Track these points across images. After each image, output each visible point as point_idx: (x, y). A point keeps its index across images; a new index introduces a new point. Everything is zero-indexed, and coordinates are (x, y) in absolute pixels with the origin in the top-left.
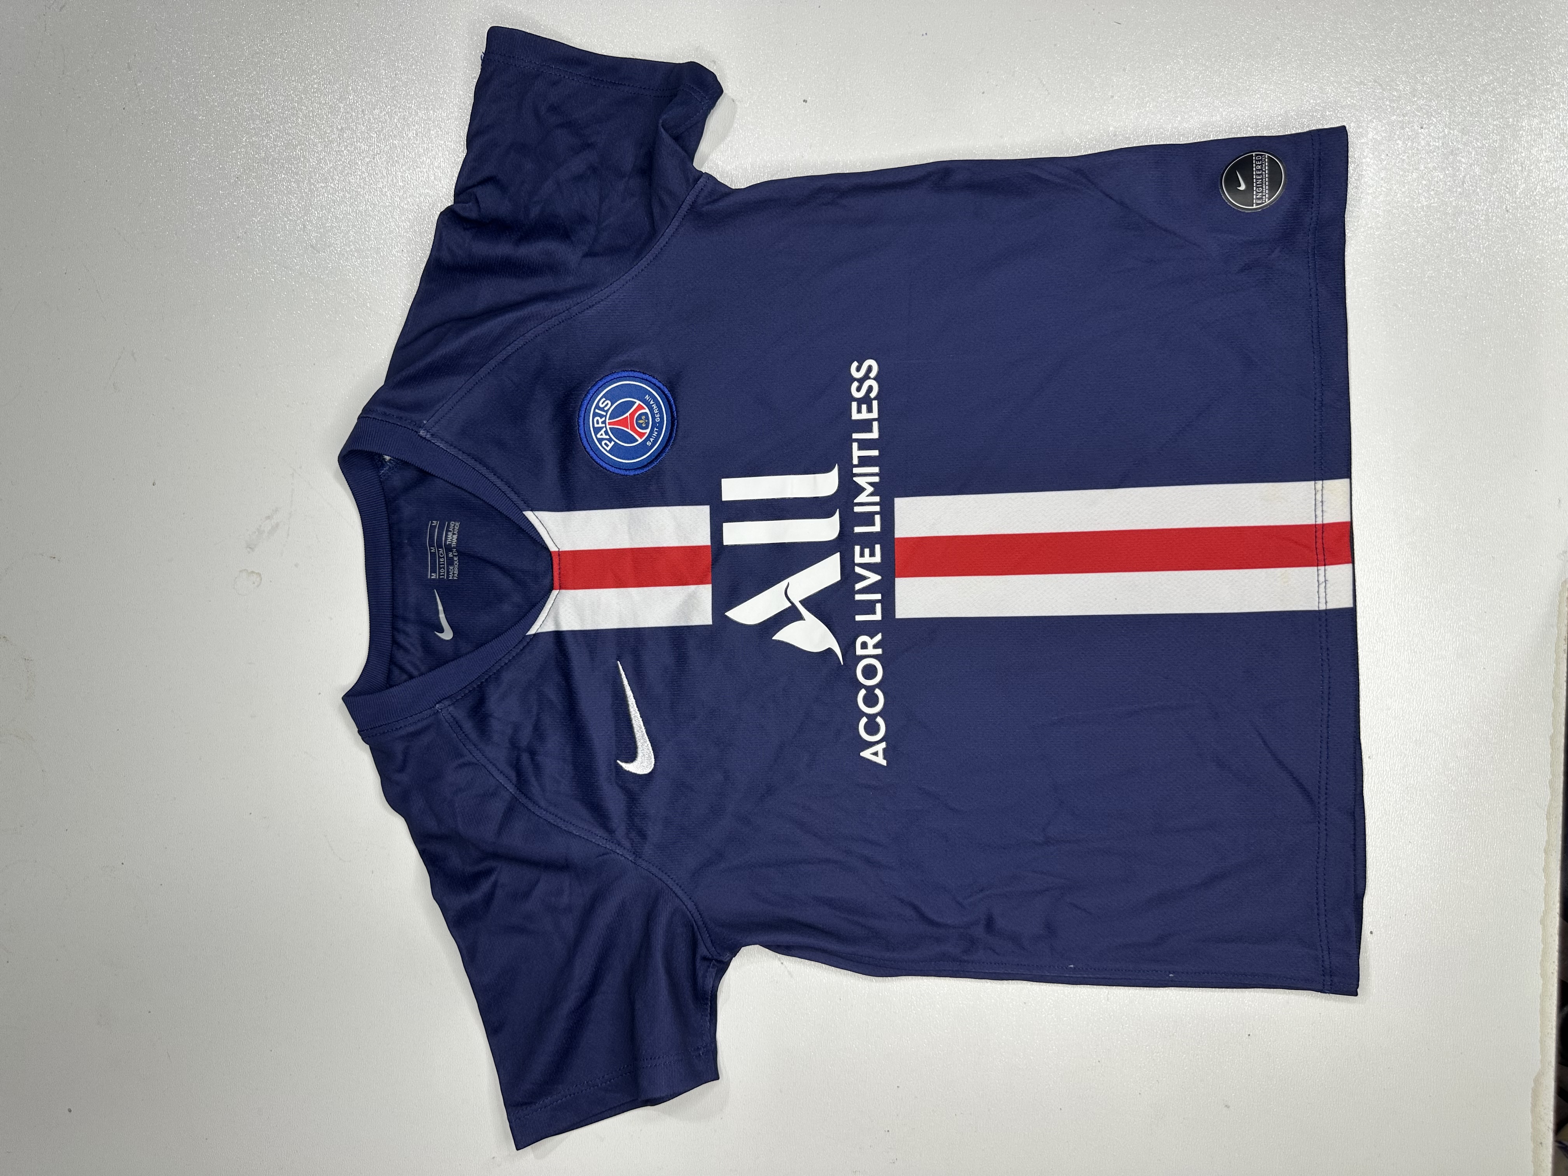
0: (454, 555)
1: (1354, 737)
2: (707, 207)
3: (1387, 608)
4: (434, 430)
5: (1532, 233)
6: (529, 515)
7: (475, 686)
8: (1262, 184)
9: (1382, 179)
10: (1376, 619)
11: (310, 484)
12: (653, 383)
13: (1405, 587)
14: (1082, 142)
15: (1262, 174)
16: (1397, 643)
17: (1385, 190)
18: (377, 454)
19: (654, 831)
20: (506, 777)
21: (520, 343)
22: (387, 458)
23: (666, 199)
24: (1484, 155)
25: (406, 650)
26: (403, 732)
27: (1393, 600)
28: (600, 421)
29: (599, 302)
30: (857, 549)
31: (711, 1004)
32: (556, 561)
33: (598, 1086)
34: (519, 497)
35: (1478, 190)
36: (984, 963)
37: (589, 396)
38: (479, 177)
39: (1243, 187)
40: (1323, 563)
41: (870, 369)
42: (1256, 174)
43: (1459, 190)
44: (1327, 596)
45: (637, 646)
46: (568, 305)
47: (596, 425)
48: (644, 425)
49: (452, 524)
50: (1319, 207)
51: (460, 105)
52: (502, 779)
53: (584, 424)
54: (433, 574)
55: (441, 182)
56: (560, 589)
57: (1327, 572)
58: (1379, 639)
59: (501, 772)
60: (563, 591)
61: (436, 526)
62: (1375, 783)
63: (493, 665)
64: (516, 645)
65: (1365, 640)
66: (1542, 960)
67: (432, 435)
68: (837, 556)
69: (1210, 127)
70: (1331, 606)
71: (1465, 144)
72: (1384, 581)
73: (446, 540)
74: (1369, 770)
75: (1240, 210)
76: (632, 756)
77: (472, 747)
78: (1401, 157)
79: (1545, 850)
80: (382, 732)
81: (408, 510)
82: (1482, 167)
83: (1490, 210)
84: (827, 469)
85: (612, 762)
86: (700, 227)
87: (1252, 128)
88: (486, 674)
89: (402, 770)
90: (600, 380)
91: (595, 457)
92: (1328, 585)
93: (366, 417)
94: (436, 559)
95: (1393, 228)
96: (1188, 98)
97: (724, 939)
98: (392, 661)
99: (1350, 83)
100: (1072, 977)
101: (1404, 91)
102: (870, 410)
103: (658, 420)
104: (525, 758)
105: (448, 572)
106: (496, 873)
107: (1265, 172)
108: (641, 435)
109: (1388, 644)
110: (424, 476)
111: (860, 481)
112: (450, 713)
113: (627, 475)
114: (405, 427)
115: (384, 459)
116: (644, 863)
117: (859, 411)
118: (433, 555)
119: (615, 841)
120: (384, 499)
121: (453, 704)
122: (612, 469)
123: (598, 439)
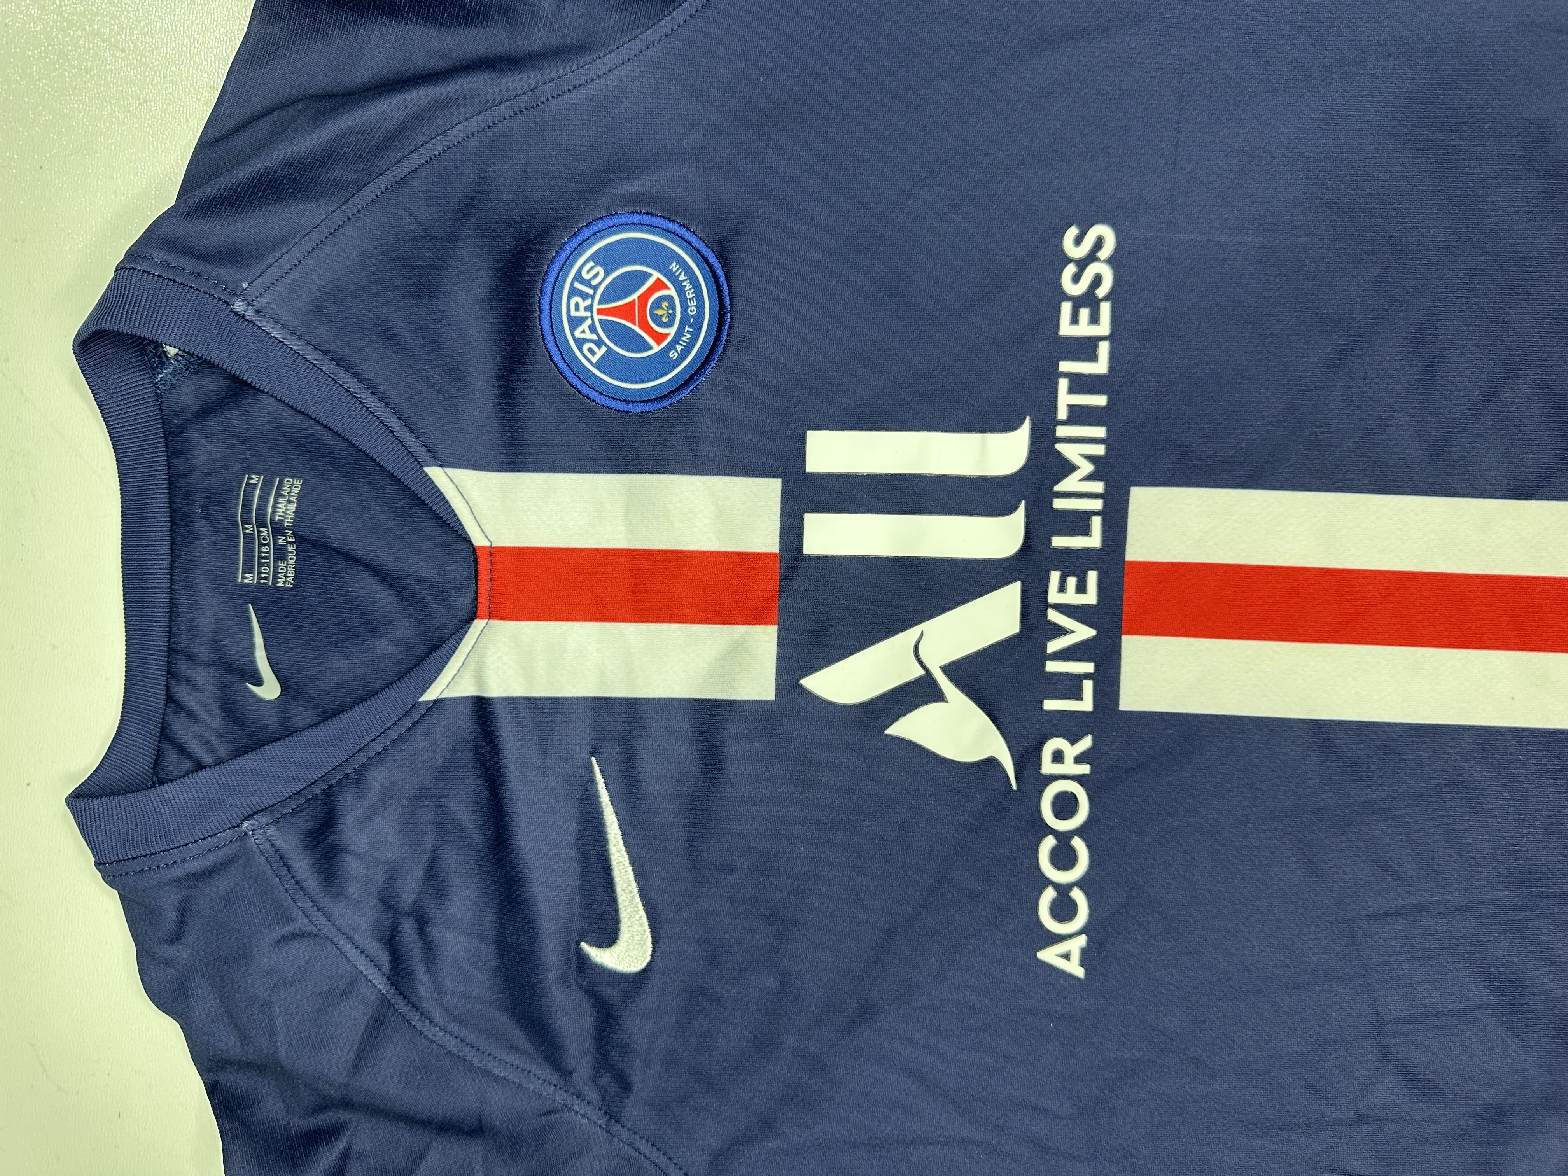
0: (288, 542)
4: (262, 302)
6: (435, 473)
7: (318, 791)
12: (686, 241)
18: (152, 342)
19: (646, 1078)
20: (372, 961)
21: (435, 147)
22: (172, 351)
25: (192, 716)
26: (178, 872)
28: (583, 304)
29: (592, 80)
30: (1055, 576)
32: (484, 564)
34: (417, 438)
37: (563, 256)
41: (1099, 243)
45: (630, 734)
46: (533, 82)
47: (574, 313)
48: (665, 320)
49: (288, 482)
52: (363, 965)
53: (551, 307)
54: (247, 575)
56: (488, 618)
59: (362, 952)
60: (492, 622)
61: (256, 485)
63: (354, 754)
64: (400, 719)
67: (258, 311)
68: (1017, 586)
73: (274, 512)
76: (609, 938)
77: (308, 905)
80: (138, 869)
81: (205, 451)
84: (1010, 426)
85: (573, 945)
88: (341, 771)
89: (175, 938)
90: (586, 226)
91: (568, 373)
93: (130, 269)
94: (254, 547)
98: (165, 735)
102: (1094, 319)
103: (693, 311)
104: (408, 927)
105: (276, 573)
106: (348, 1133)
108: (659, 338)
110: (239, 389)
111: (1070, 451)
112: (268, 840)
113: (628, 412)
114: (206, 293)
115: (165, 353)
116: (623, 1132)
117: (1075, 320)
118: (249, 538)
119: (572, 1090)
120: (163, 428)
121: (276, 822)
122: (601, 399)
123: (576, 340)
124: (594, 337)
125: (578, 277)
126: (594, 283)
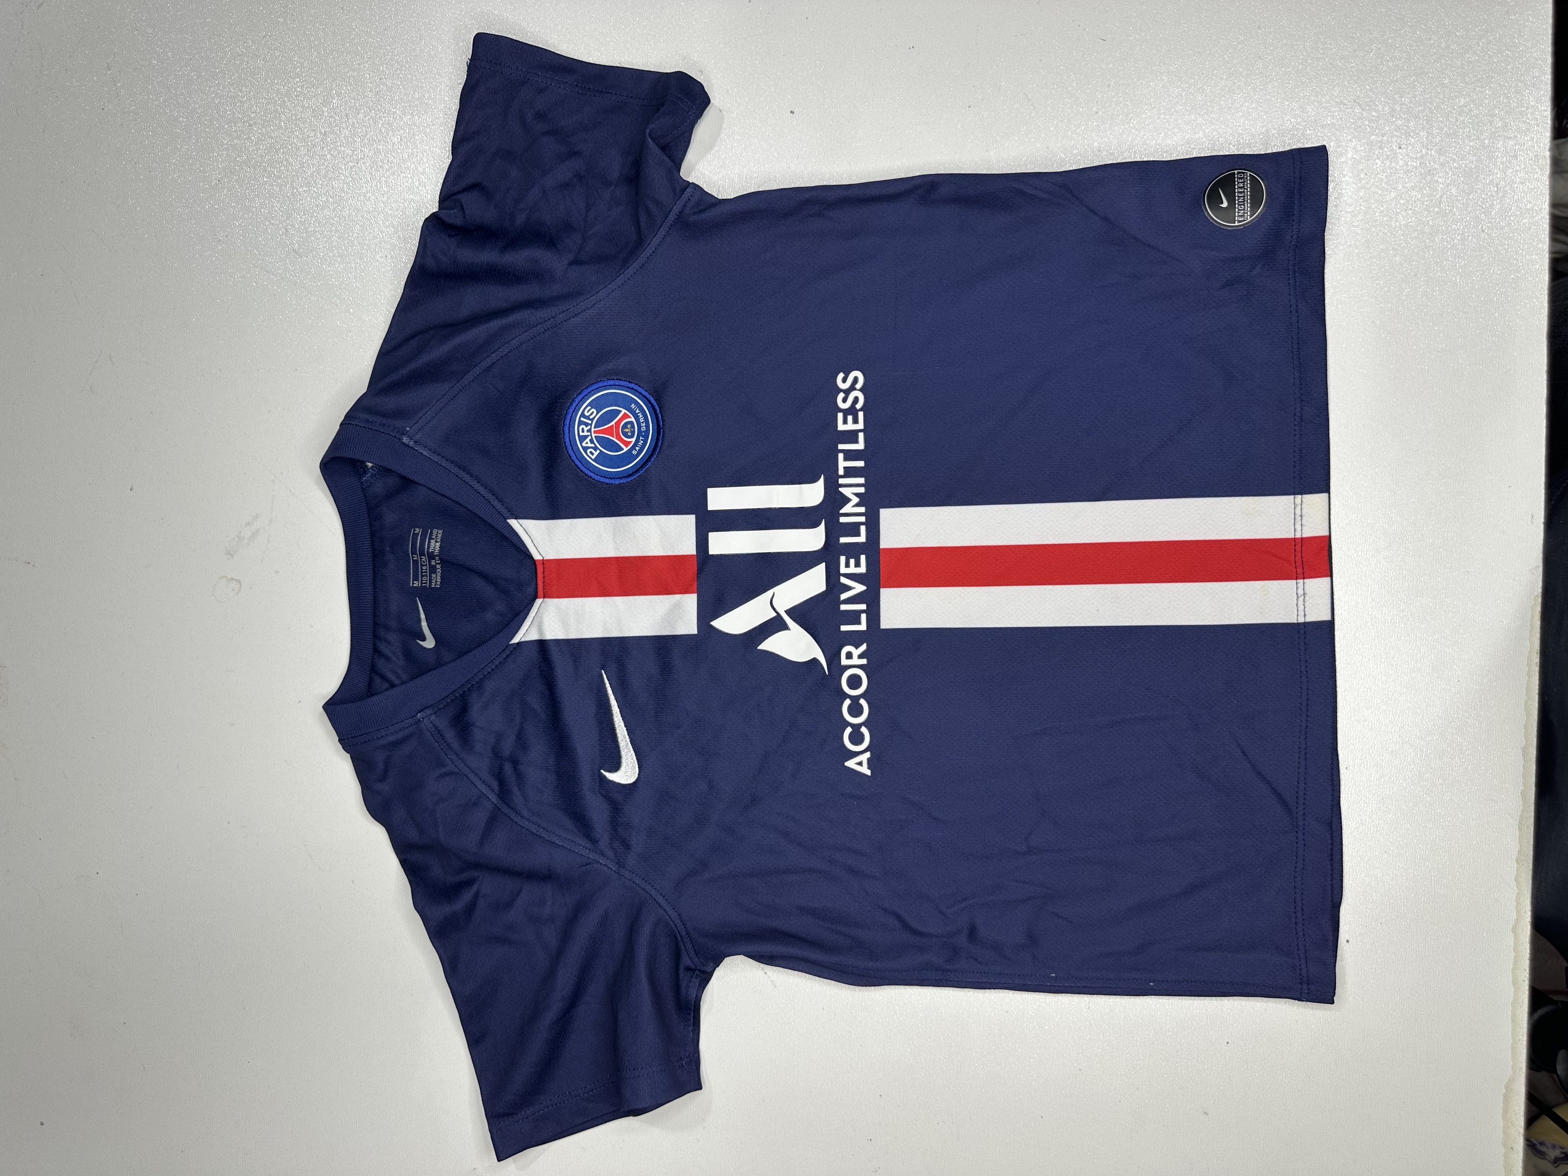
0: (436, 563)
1: (1332, 748)
2: (694, 217)
3: (1365, 621)
4: (418, 437)
5: (1507, 252)
6: (513, 523)
7: (458, 695)
8: (1244, 202)
9: (1361, 198)
10: (1353, 632)
11: (290, 491)
12: (638, 392)
13: (1382, 600)
14: (1066, 157)
15: (1244, 192)
16: (1374, 656)
17: (1364, 209)
18: (358, 461)
19: (638, 841)
20: (489, 787)
21: (505, 350)
22: (370, 465)
23: (653, 208)
24: (1460, 175)
25: (388, 659)
26: (384, 741)
27: (1370, 613)
28: (586, 429)
29: (585, 310)
30: (843, 559)
31: (694, 1014)
32: (540, 569)
33: (580, 1096)
34: (502, 504)
35: (1455, 210)
36: (966, 972)
37: (574, 405)
38: (463, 184)
39: (1225, 204)
40: (1302, 576)
41: (856, 380)
42: (1239, 192)
43: (1436, 209)
44: (1306, 609)
45: (622, 655)
46: (553, 314)
47: (581, 434)
48: (629, 434)
49: (435, 531)
50: (1299, 225)
51: (445, 111)
52: (484, 789)
53: (569, 432)
54: (415, 582)
55: (425, 188)
56: (544, 598)
57: (1305, 585)
58: (1357, 651)
59: (483, 782)
60: (548, 600)
61: (418, 534)
62: (1351, 794)
63: (476, 674)
64: (500, 654)
65: (1342, 653)
66: (1514, 968)
67: (415, 442)
68: (823, 565)
69: (1192, 144)
70: (1309, 619)
71: (1442, 165)
72: (1361, 594)
73: (429, 547)
74: (1346, 780)
75: (1223, 227)
76: (616, 766)
77: (454, 757)
78: (1380, 176)
79: (1517, 859)
80: (363, 741)
81: (390, 517)
82: (1458, 187)
83: (1466, 230)
84: (813, 480)
85: (596, 771)
86: (686, 237)
87: (1234, 146)
88: (469, 683)
89: (383, 779)
90: (586, 388)
91: (580, 465)
92: (1307, 598)
93: (348, 424)
94: (418, 567)
95: (1372, 247)
96: (1172, 114)
97: (708, 949)
98: (374, 670)
99: (1330, 103)
100: (1053, 986)
101: (1383, 111)
102: (856, 421)
103: (644, 429)
104: (508, 768)
105: (430, 580)
106: (478, 883)
107: (1247, 189)
108: (627, 444)
109: (1365, 657)
110: (407, 483)
111: (846, 491)
112: (431, 722)
113: (612, 484)
114: (388, 434)
115: (366, 466)
116: (627, 873)
117: (845, 422)
118: (415, 562)
119: (598, 852)
120: (367, 506)
121: (435, 713)
122: (598, 478)
123: (583, 448)
124: (593, 445)
125: (583, 415)
126: (591, 417)
